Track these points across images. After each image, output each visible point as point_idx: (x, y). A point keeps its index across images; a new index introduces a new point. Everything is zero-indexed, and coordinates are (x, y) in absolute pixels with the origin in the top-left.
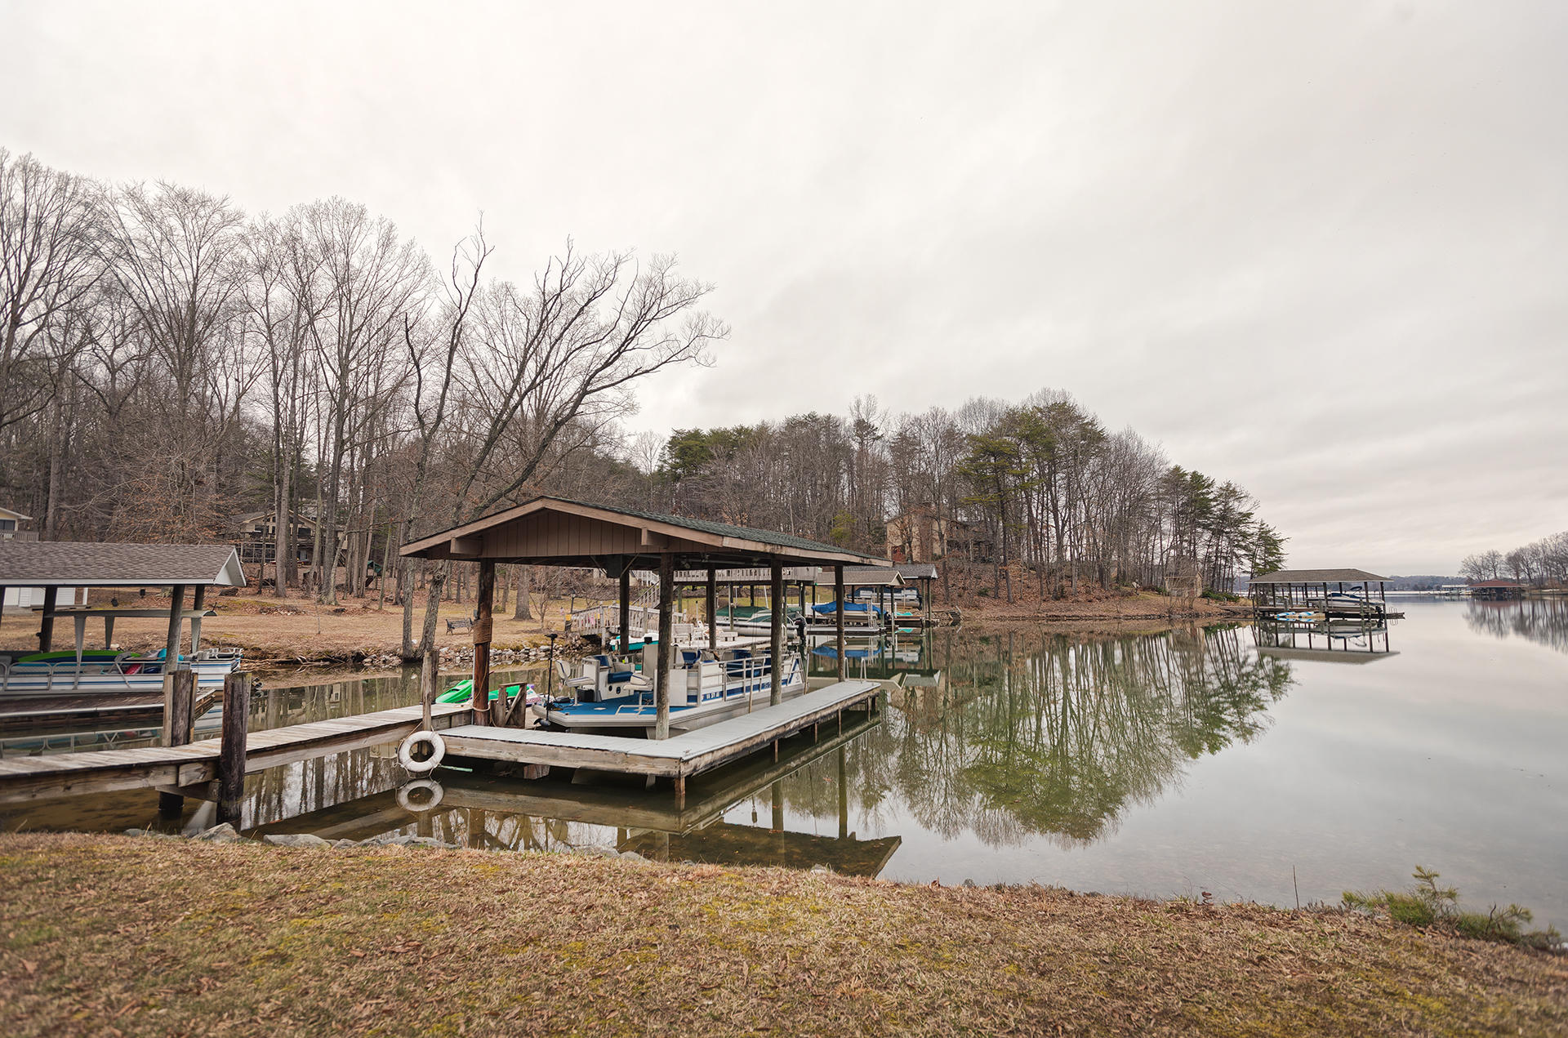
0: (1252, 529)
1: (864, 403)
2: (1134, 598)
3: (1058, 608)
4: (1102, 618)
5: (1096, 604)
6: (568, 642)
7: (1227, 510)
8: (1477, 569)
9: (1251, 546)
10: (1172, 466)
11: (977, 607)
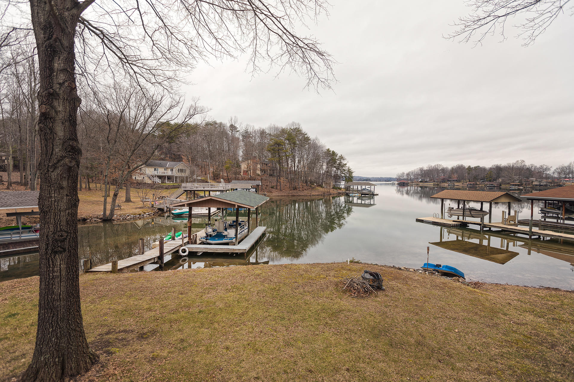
0: (346, 169)
1: (233, 119)
2: (315, 189)
3: (294, 192)
4: (306, 196)
5: (305, 191)
6: (154, 211)
7: (341, 162)
8: (399, 176)
9: (346, 173)
10: (327, 148)
11: (271, 192)
